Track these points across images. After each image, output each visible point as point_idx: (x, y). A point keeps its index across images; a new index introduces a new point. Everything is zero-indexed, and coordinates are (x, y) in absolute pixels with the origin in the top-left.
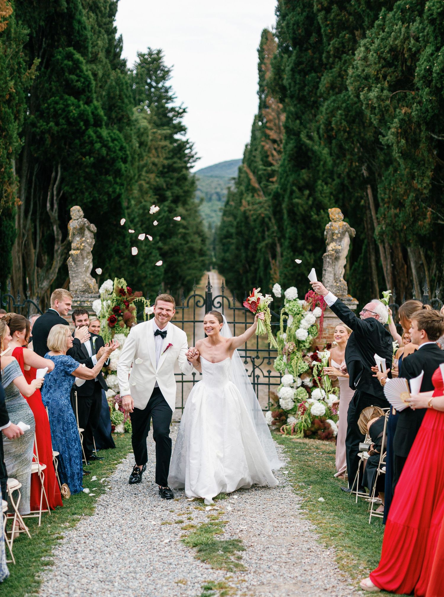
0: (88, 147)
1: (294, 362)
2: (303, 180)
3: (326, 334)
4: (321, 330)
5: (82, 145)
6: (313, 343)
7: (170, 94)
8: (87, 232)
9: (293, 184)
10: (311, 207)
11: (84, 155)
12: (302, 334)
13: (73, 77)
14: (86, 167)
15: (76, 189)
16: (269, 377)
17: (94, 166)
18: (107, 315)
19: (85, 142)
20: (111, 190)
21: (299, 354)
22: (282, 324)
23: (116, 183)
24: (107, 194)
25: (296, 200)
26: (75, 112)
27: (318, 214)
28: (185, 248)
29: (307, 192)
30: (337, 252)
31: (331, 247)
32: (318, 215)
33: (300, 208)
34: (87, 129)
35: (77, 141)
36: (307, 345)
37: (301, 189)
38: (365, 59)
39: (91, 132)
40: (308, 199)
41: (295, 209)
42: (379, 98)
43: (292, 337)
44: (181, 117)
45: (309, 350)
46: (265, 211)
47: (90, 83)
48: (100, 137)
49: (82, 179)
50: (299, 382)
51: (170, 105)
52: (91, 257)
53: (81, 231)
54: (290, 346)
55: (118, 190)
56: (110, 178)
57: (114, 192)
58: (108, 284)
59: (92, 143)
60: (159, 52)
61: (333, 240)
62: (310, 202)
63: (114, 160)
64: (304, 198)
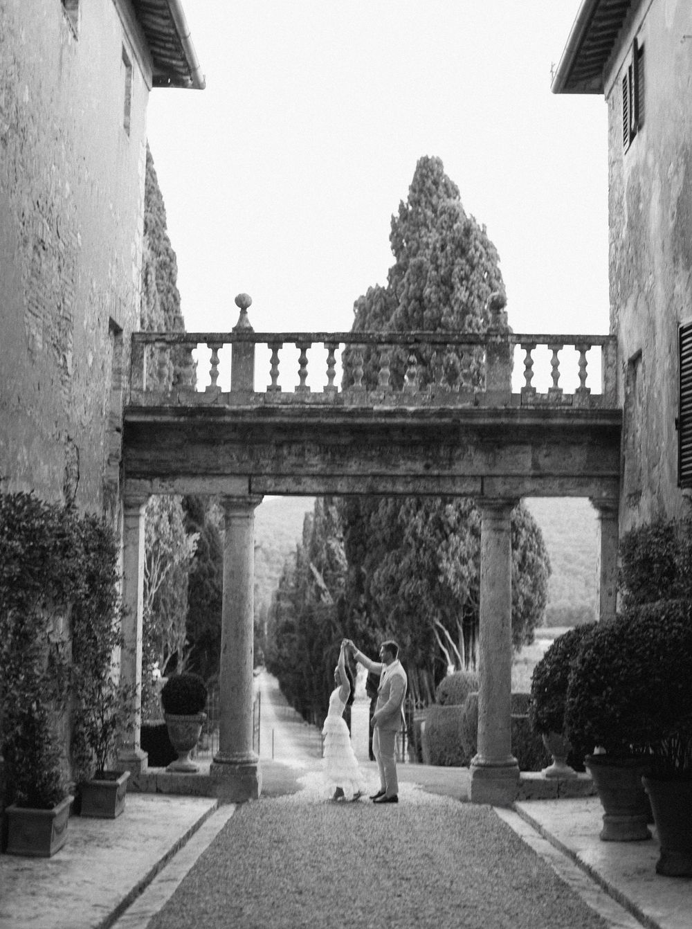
10: (369, 625)
27: (374, 632)
29: (365, 614)
37: (360, 611)
41: (355, 628)
62: (367, 622)
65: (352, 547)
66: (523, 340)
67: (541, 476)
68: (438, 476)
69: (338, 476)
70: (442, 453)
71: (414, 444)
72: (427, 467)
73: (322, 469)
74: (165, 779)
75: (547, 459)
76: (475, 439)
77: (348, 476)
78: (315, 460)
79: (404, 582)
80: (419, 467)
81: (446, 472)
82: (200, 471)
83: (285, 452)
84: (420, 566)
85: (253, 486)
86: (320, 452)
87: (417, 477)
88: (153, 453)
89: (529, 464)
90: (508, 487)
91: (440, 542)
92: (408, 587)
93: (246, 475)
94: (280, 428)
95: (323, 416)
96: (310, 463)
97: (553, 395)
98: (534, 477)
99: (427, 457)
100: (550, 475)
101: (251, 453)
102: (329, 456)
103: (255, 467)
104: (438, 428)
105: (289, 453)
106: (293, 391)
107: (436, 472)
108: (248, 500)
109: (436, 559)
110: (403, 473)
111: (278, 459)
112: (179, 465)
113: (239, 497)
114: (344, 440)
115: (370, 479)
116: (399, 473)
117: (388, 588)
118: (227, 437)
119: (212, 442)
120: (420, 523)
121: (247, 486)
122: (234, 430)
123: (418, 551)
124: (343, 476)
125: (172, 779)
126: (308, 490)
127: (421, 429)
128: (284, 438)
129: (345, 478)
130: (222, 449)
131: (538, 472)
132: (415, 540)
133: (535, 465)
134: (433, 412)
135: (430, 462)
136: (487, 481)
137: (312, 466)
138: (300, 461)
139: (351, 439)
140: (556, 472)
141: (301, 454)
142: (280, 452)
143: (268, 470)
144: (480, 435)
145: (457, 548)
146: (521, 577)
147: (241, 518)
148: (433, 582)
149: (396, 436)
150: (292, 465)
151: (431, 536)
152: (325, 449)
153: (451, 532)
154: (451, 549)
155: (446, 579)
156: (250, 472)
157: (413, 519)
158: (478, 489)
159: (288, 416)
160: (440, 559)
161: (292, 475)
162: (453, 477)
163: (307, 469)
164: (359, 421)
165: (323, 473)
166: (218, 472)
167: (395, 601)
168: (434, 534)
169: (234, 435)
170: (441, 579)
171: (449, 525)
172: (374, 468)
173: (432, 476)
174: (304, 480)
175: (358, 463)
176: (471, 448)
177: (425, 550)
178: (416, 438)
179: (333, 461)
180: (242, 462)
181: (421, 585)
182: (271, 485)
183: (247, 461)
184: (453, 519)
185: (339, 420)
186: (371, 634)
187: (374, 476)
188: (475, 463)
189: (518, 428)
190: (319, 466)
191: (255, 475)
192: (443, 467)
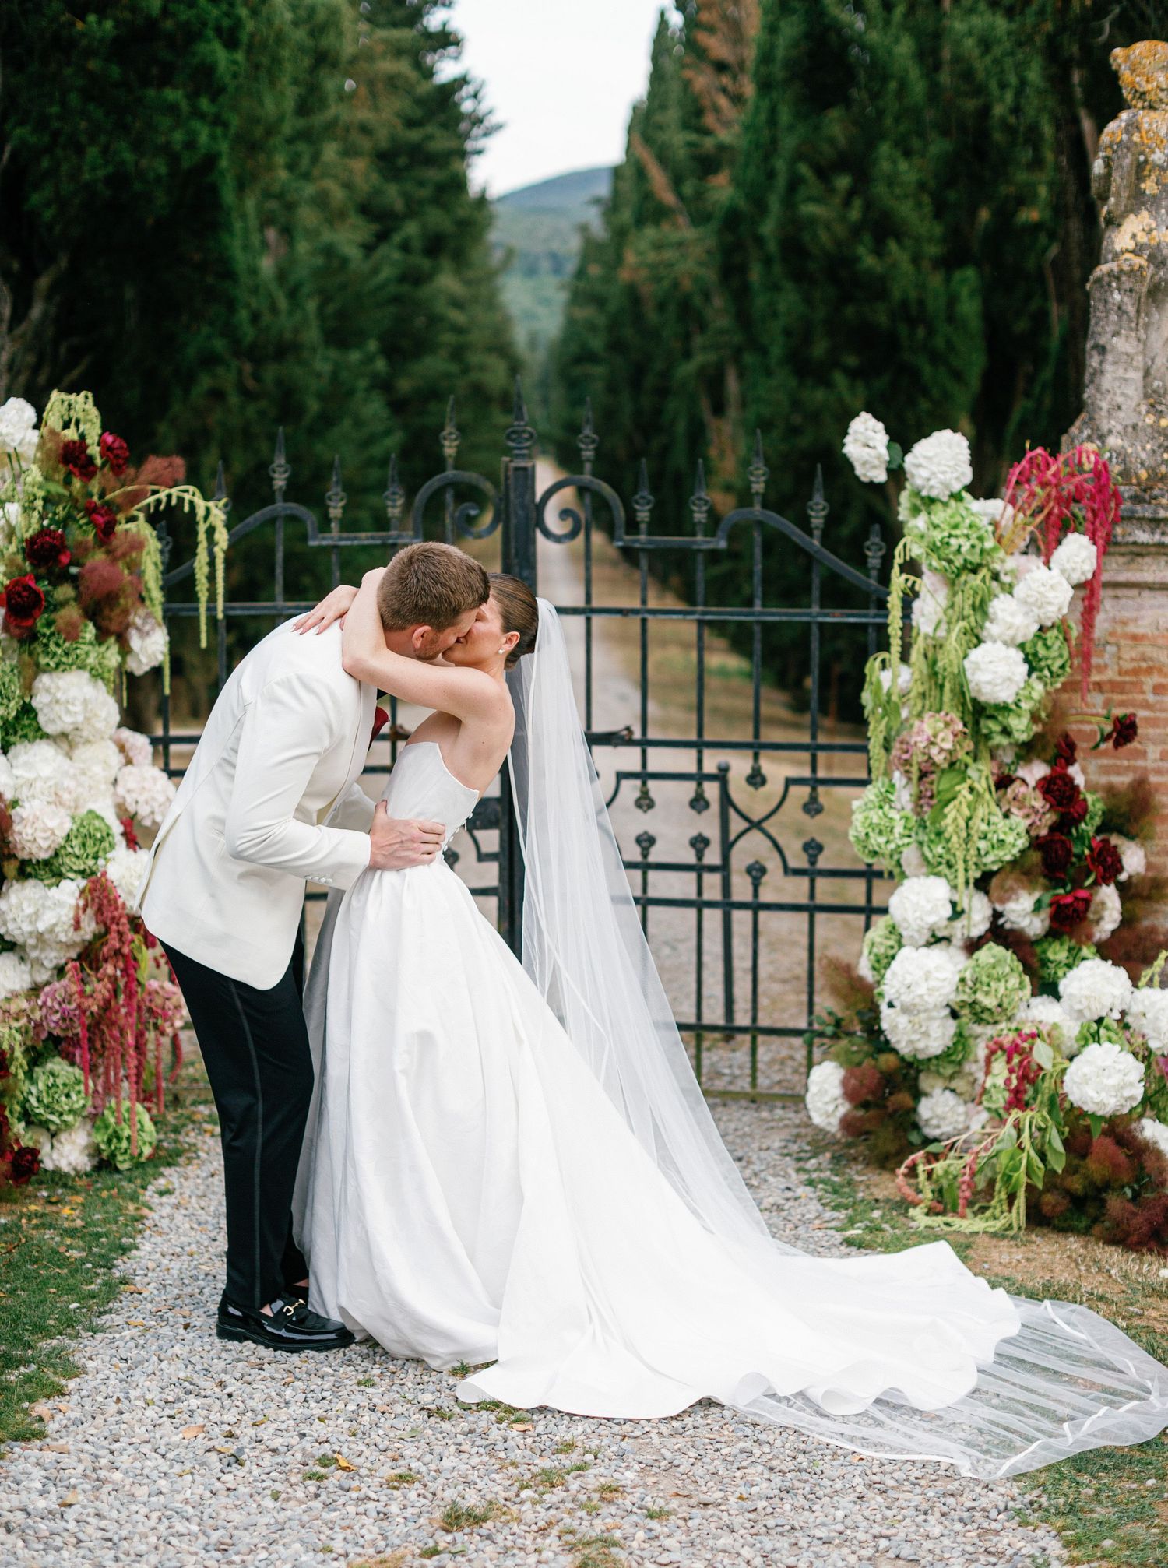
1: (953, 817)
2: (831, 141)
3: (1108, 666)
6: (1048, 714)
9: (799, 156)
10: (856, 231)
12: (999, 672)
14: (90, 53)
15: (55, 134)
16: (812, 873)
17: (114, 49)
20: (178, 137)
21: (982, 774)
22: (894, 617)
23: (197, 114)
24: (167, 150)
25: (809, 209)
27: (879, 251)
28: (461, 384)
29: (843, 182)
30: (1160, 258)
31: (1127, 235)
32: (879, 255)
33: (823, 235)
36: (1021, 727)
37: (823, 174)
40: (847, 203)
41: (806, 237)
43: (948, 689)
44: (445, 6)
45: (1027, 751)
46: (696, 268)
49: (74, 99)
50: (979, 913)
54: (936, 732)
55: (203, 137)
56: (173, 95)
57: (191, 145)
58: (14, 420)
61: (1138, 201)
62: (855, 214)
63: (191, 35)
64: (837, 200)
186: (869, 261)
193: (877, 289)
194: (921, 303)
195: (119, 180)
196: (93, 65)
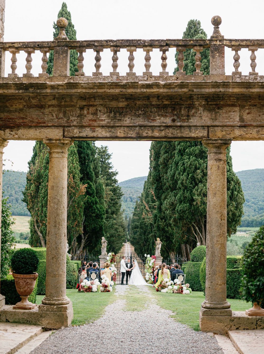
0: (94, 211)
1: (149, 270)
2: (162, 216)
4: (155, 264)
5: (92, 210)
6: (153, 266)
7: (111, 165)
8: (105, 243)
10: (165, 226)
11: (92, 213)
12: (151, 264)
13: (90, 190)
15: (90, 223)
17: (95, 216)
18: (110, 260)
19: (93, 209)
20: (100, 224)
21: (150, 269)
22: (146, 262)
23: (102, 221)
24: (99, 225)
26: (90, 201)
29: (164, 220)
30: (158, 247)
31: (157, 246)
32: (167, 228)
33: (161, 226)
34: (93, 205)
35: (90, 209)
36: (152, 267)
37: (162, 219)
38: (166, 204)
39: (94, 206)
40: (164, 223)
41: (160, 226)
42: (169, 213)
43: (149, 265)
44: (115, 176)
45: (152, 268)
46: (151, 221)
47: (94, 191)
48: (97, 208)
49: (91, 221)
50: (150, 274)
51: (110, 171)
52: (106, 248)
53: (104, 242)
54: (148, 267)
56: (100, 220)
57: (101, 224)
58: (110, 254)
59: (95, 210)
60: (106, 147)
63: (101, 215)
65: (157, 191)
66: (233, 43)
67: (245, 126)
68: (181, 126)
69: (118, 126)
70: (183, 112)
71: (165, 107)
72: (174, 121)
73: (108, 123)
74: (11, 313)
75: (249, 115)
76: (203, 103)
77: (124, 126)
78: (104, 117)
79: (178, 205)
80: (168, 121)
81: (185, 124)
82: (34, 124)
83: (85, 112)
84: (185, 197)
85: (66, 133)
86: (107, 112)
87: (167, 127)
88: (5, 114)
89: (238, 119)
90: (224, 133)
91: (194, 187)
92: (179, 207)
93: (61, 126)
94: (82, 97)
95: (107, 88)
96: (101, 118)
97: (252, 77)
98: (240, 127)
99: (174, 115)
100: (251, 125)
101: (65, 113)
102: (112, 115)
103: (67, 122)
104: (180, 97)
105: (88, 113)
106: (91, 75)
107: (179, 124)
108: (62, 141)
109: (192, 194)
110: (159, 124)
111: (81, 116)
112: (21, 121)
113: (56, 140)
114: (121, 104)
115: (137, 128)
116: (156, 125)
117: (171, 208)
118: (50, 103)
119: (41, 107)
120: (185, 178)
121: (62, 134)
122: (54, 99)
123: (184, 191)
124: (121, 126)
125: (15, 314)
126: (99, 136)
127: (170, 97)
128: (85, 103)
129: (122, 128)
130: (47, 111)
131: (243, 124)
132: (183, 186)
133: (242, 120)
134: (176, 84)
135: (175, 117)
136: (211, 129)
137: (102, 120)
138: (95, 118)
139: (126, 103)
140: (255, 124)
141: (95, 114)
142: (82, 112)
143: (75, 123)
144: (206, 100)
145: (202, 190)
146: (231, 203)
147: (58, 153)
148: (191, 205)
149: (154, 101)
150: (90, 120)
151: (190, 184)
152: (110, 110)
153: (199, 182)
154: (199, 190)
155: (197, 204)
156: (63, 124)
157: (182, 176)
158: (205, 134)
159: (86, 88)
160: (194, 194)
161: (89, 126)
162: (189, 127)
163: (98, 122)
164: (130, 91)
165: (108, 125)
166: (45, 125)
167: (174, 213)
168: (192, 183)
169: (54, 102)
170: (195, 203)
171: (198, 179)
172: (140, 121)
173: (177, 126)
174: (97, 129)
175: (130, 119)
176: (201, 109)
177: (187, 191)
178: (166, 103)
179: (115, 117)
180: (59, 119)
181: (186, 206)
182: (77, 133)
183: (62, 118)
184: (199, 176)
185: (117, 91)
187: (141, 126)
188: (204, 118)
189: (230, 96)
190: (106, 121)
191: (68, 126)
192: (183, 121)
193: (167, 232)
194: (172, 233)
195: (95, 227)
196: (93, 218)
